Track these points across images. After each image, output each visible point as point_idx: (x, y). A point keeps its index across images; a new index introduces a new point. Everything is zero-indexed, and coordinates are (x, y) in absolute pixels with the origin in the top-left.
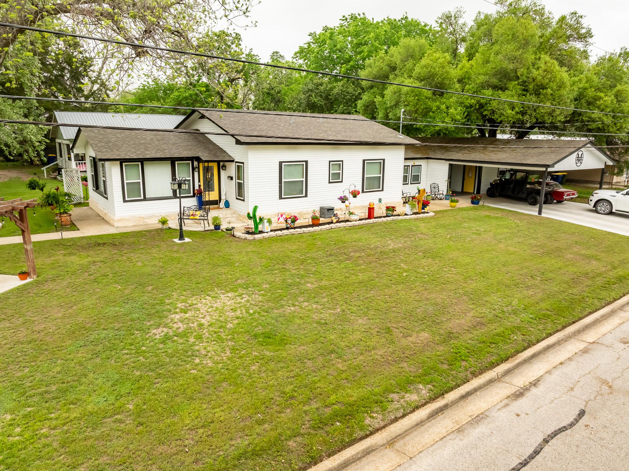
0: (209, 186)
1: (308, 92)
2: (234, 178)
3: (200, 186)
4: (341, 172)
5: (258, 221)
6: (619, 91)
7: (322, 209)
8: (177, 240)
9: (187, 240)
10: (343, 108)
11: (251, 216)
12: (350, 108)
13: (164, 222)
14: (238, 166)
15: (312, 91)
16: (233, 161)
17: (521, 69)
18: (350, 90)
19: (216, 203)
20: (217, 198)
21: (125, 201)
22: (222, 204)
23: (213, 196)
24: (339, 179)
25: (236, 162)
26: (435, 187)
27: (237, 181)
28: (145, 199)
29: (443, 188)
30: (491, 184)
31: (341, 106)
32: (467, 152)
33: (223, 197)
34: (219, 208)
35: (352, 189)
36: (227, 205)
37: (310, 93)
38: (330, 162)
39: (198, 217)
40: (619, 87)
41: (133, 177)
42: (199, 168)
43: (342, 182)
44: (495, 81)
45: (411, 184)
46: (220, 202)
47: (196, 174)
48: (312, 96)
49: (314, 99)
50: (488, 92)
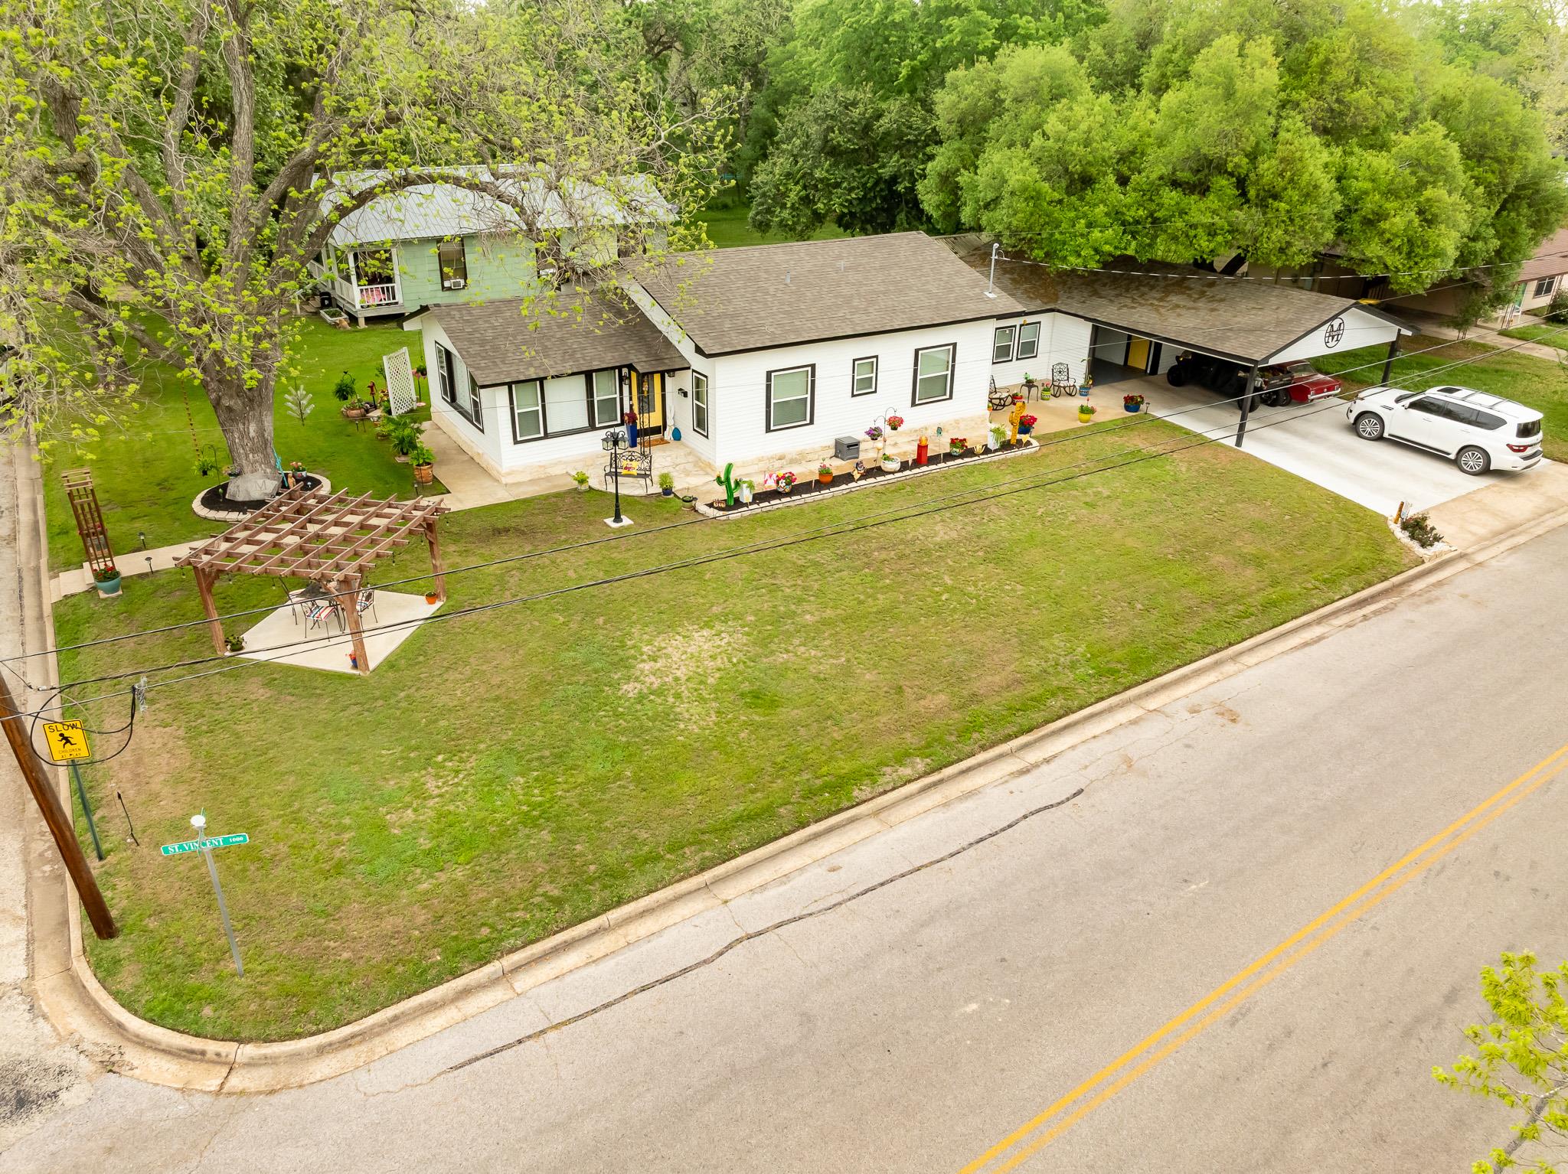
0: (646, 403)
2: (690, 394)
3: (631, 406)
4: (874, 375)
5: (733, 486)
7: (838, 444)
8: (610, 521)
9: (626, 521)
11: (723, 479)
13: (582, 481)
14: (697, 378)
16: (689, 368)
17: (1234, 155)
18: (916, 121)
19: (657, 430)
20: (660, 423)
21: (516, 442)
22: (668, 435)
23: (655, 419)
24: (871, 387)
25: (694, 371)
26: (1062, 369)
27: (695, 402)
28: (547, 436)
29: (1079, 372)
30: (1178, 358)
33: (670, 422)
34: (663, 441)
35: (891, 414)
36: (677, 435)
38: (854, 361)
39: (635, 472)
41: (527, 403)
42: (630, 378)
43: (875, 392)
45: (1017, 359)
46: (665, 429)
47: (626, 388)
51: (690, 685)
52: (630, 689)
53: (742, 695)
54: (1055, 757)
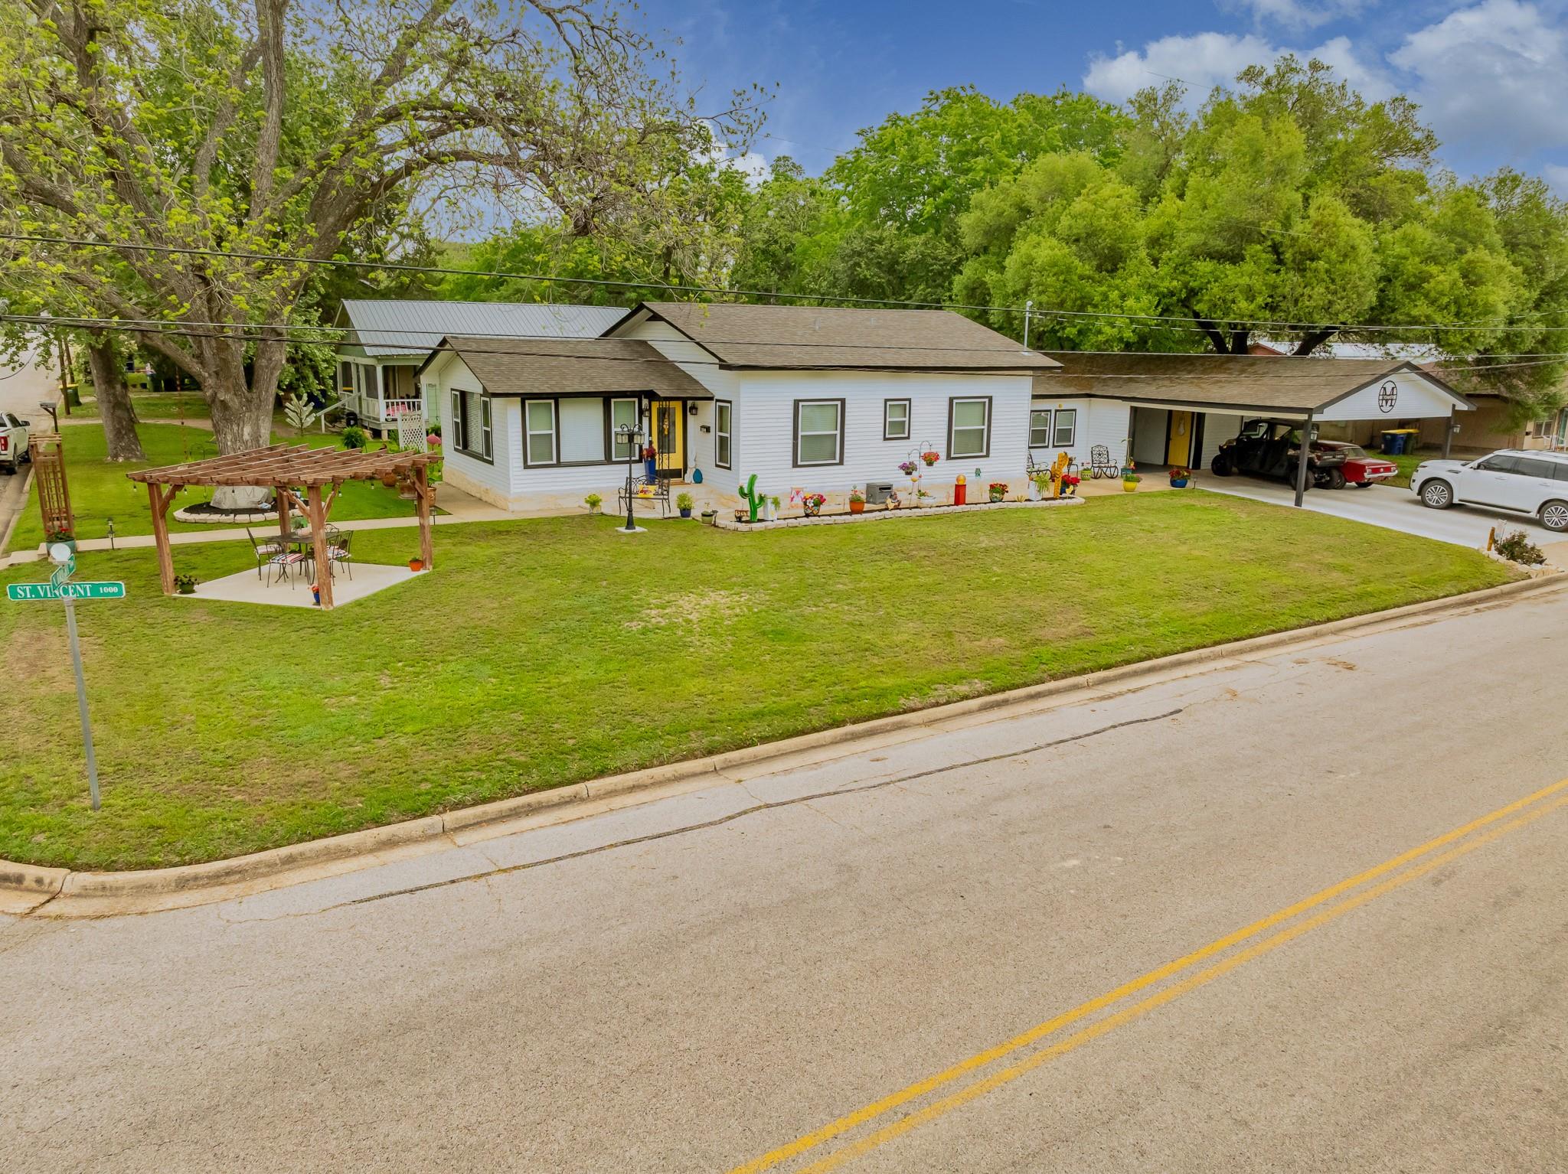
0: (665, 443)
1: (851, 257)
2: (712, 430)
3: (651, 443)
4: (907, 419)
5: (757, 501)
6: (1470, 262)
7: (869, 487)
8: (623, 529)
9: (638, 529)
10: (924, 290)
11: (746, 491)
12: (939, 290)
13: (594, 504)
14: (721, 408)
15: (860, 254)
16: (711, 399)
17: (1267, 220)
18: (941, 252)
19: (677, 474)
20: (681, 466)
21: (526, 467)
22: (689, 477)
23: (674, 461)
24: (904, 433)
25: (717, 401)
26: (1099, 454)
27: (719, 434)
28: (559, 464)
29: (1120, 455)
30: (1221, 448)
31: (921, 287)
32: (1167, 383)
33: (691, 464)
34: (683, 483)
35: (925, 450)
36: (698, 478)
37: (856, 259)
38: (886, 401)
39: (651, 495)
40: (1470, 255)
41: (541, 425)
42: (650, 410)
43: (908, 438)
44: (1218, 244)
45: (1054, 446)
46: (685, 472)
47: (645, 421)
48: (860, 267)
49: (865, 272)
50: (1205, 267)
51: (702, 625)
52: (636, 626)
53: (764, 633)
54: (1141, 689)
